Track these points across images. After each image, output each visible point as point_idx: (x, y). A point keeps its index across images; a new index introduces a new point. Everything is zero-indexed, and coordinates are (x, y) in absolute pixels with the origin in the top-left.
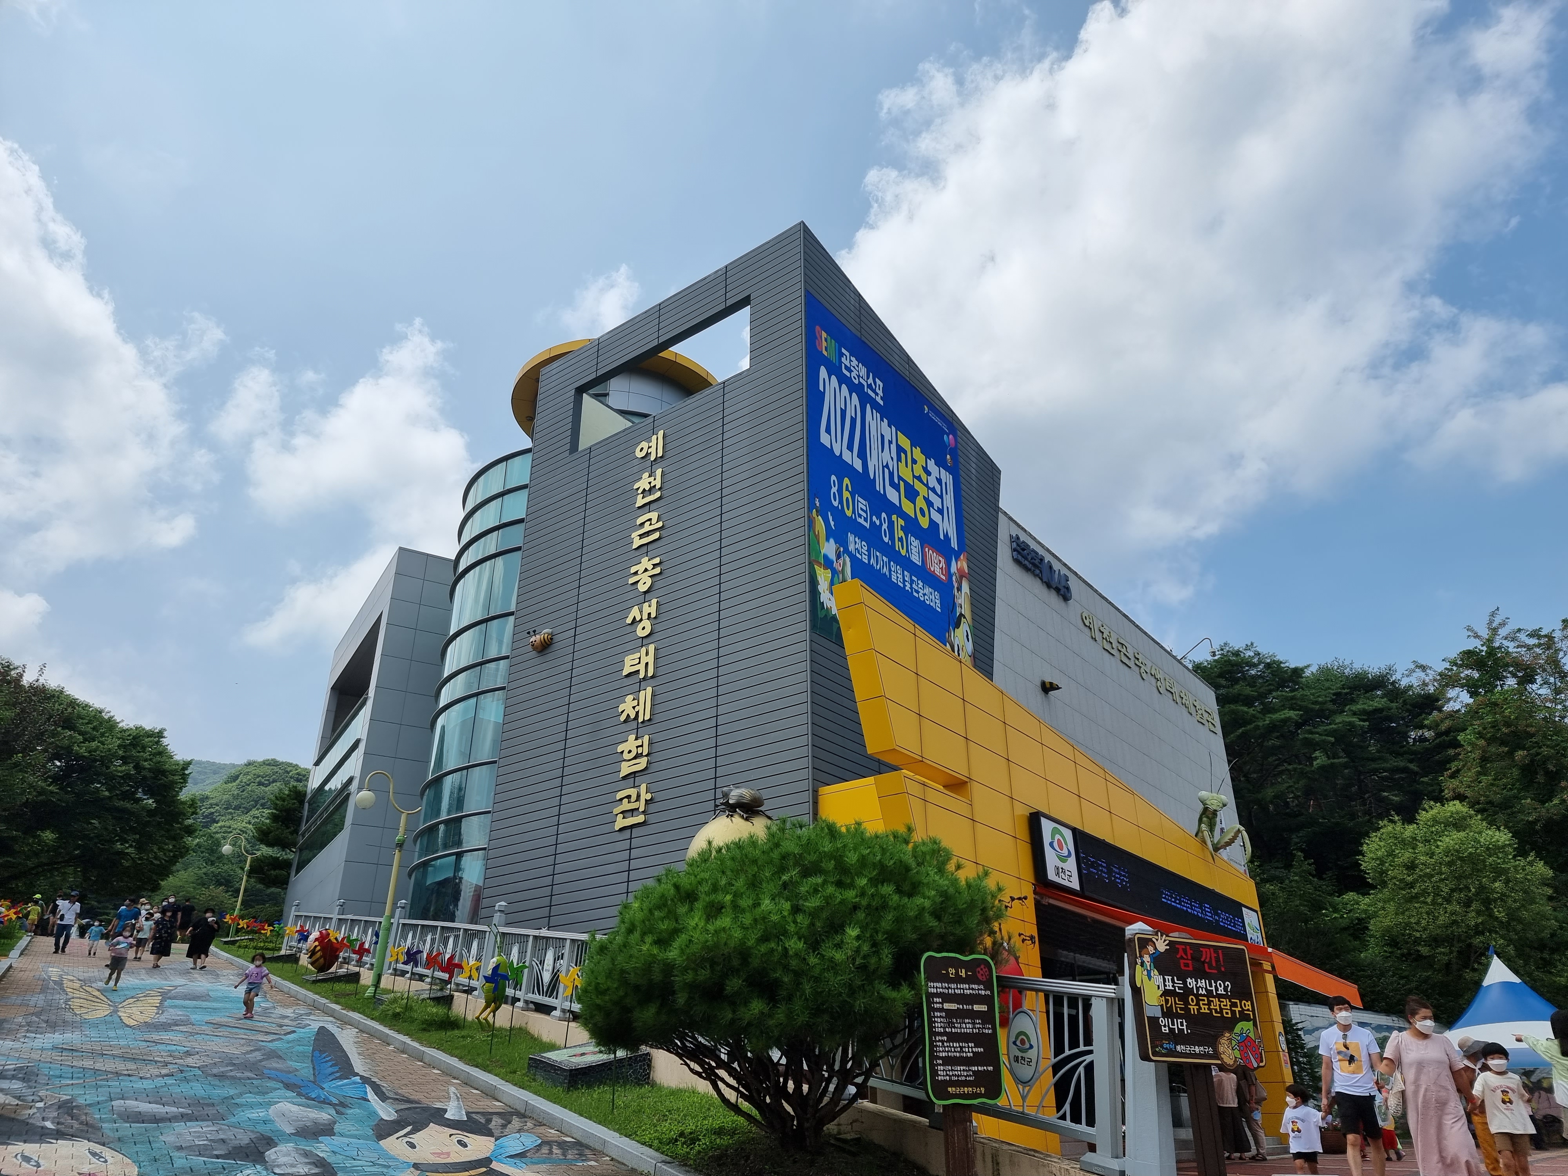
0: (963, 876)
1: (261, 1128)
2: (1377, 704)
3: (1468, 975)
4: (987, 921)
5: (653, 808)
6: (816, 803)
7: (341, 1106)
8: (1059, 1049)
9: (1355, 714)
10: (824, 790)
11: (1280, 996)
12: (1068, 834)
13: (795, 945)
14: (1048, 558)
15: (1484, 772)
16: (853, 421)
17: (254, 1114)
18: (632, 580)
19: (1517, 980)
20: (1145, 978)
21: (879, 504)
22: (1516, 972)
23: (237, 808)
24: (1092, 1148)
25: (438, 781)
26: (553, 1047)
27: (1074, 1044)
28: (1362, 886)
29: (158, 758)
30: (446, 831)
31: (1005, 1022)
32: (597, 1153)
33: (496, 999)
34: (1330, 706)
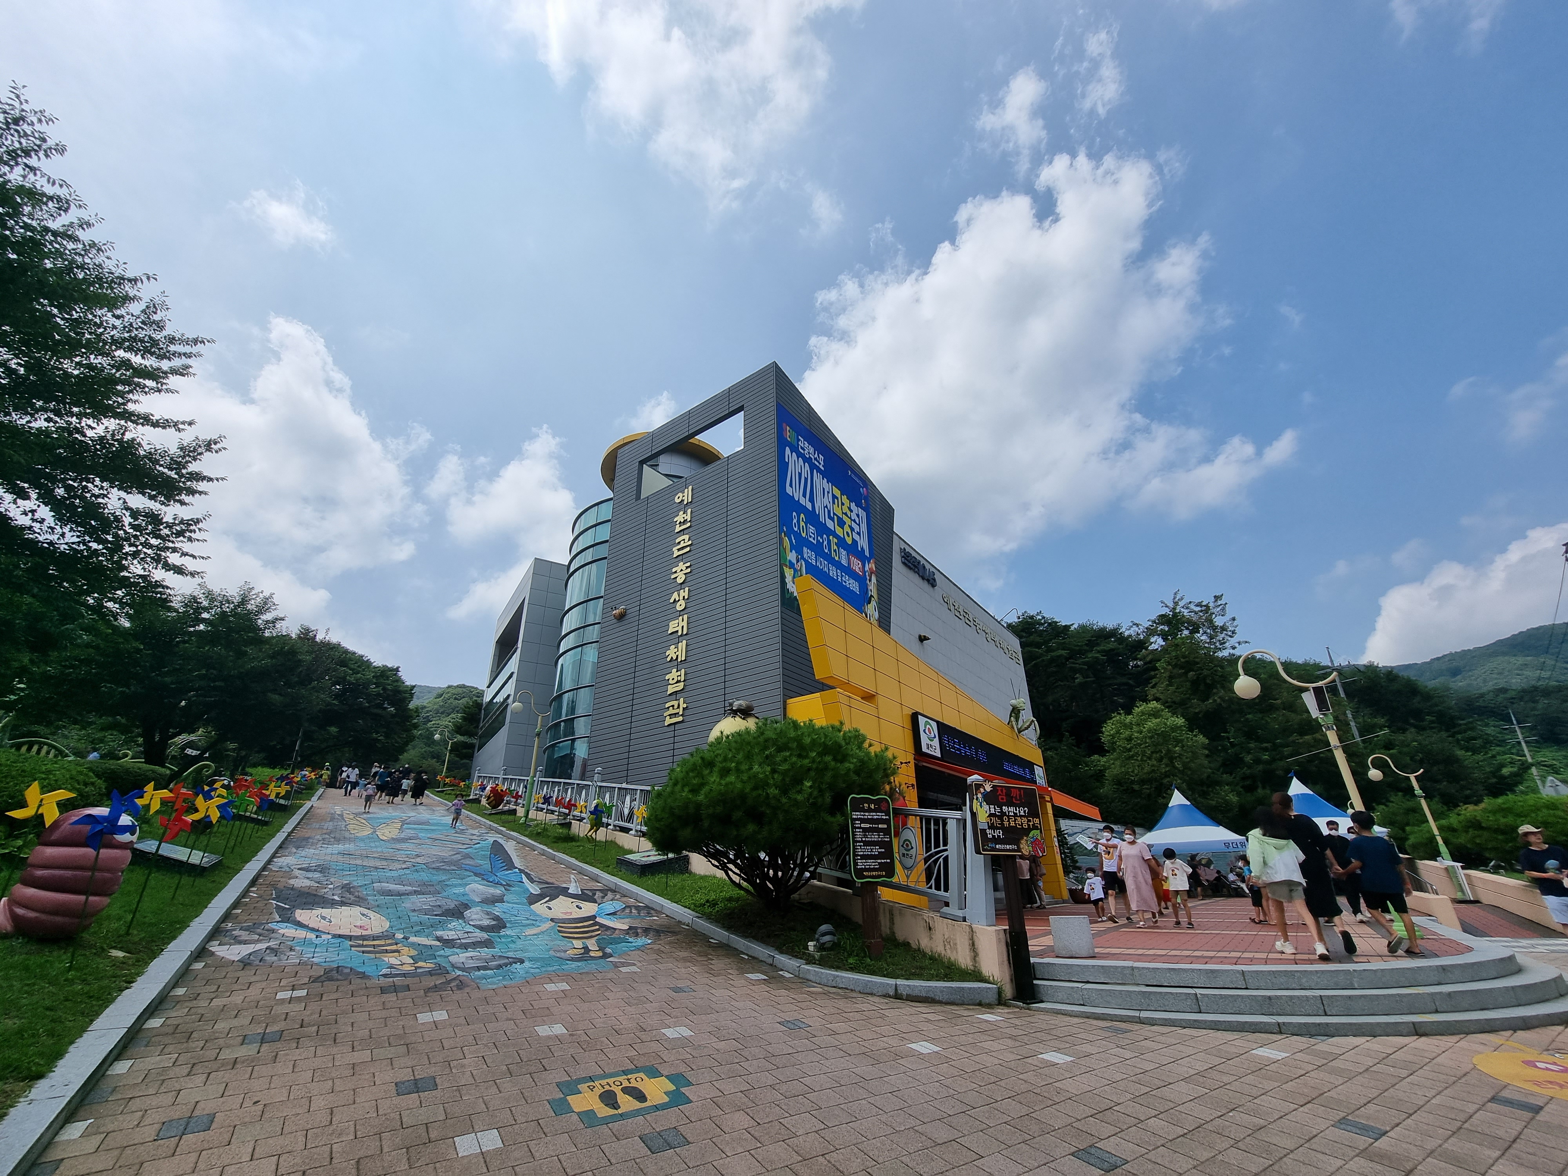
0: (872, 750)
1: (461, 899)
2: (1111, 646)
3: (1161, 801)
4: (887, 776)
5: (687, 712)
6: (785, 709)
7: (508, 886)
8: (928, 849)
9: (1099, 652)
10: (790, 701)
11: (1055, 815)
12: (934, 725)
13: (773, 791)
14: (923, 562)
15: (1171, 684)
16: (806, 479)
17: (457, 891)
18: (673, 577)
19: (1189, 803)
20: (979, 807)
21: (822, 529)
22: (1187, 799)
23: (442, 713)
24: (947, 904)
25: (560, 696)
26: (631, 852)
27: (937, 845)
28: (1101, 750)
29: (396, 684)
30: (565, 727)
31: (897, 834)
32: (659, 912)
33: (597, 824)
34: (1086, 648)
